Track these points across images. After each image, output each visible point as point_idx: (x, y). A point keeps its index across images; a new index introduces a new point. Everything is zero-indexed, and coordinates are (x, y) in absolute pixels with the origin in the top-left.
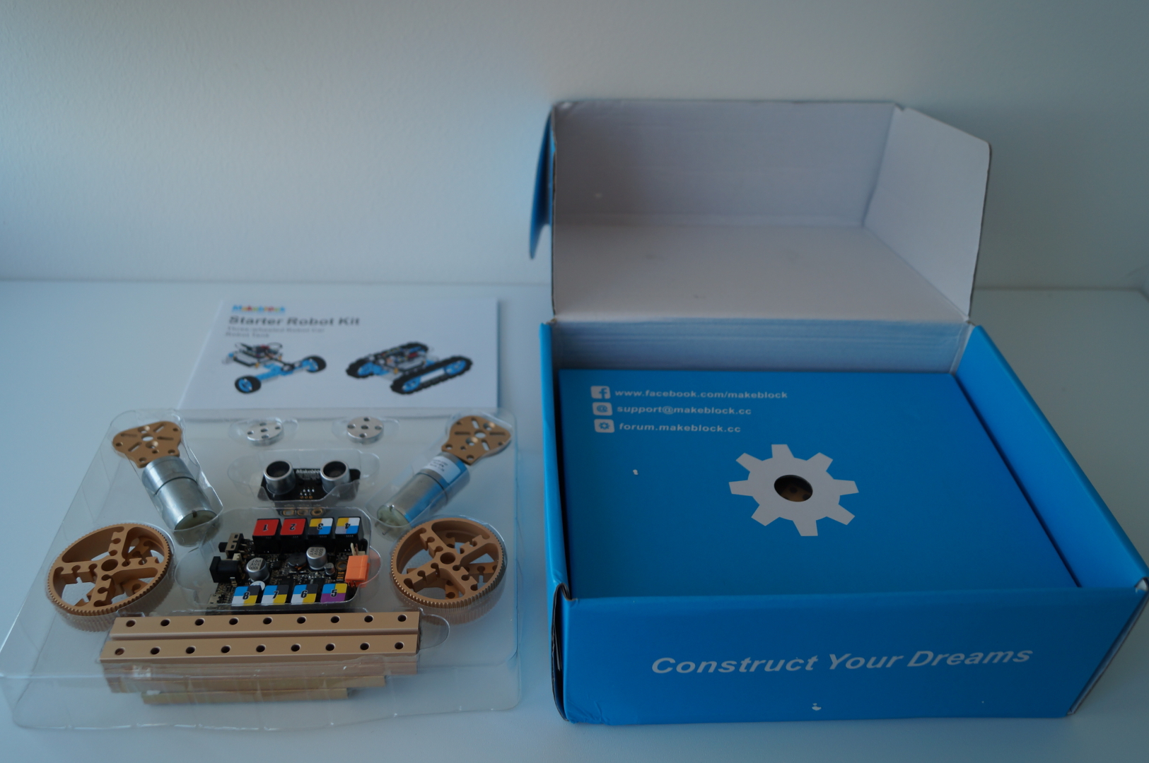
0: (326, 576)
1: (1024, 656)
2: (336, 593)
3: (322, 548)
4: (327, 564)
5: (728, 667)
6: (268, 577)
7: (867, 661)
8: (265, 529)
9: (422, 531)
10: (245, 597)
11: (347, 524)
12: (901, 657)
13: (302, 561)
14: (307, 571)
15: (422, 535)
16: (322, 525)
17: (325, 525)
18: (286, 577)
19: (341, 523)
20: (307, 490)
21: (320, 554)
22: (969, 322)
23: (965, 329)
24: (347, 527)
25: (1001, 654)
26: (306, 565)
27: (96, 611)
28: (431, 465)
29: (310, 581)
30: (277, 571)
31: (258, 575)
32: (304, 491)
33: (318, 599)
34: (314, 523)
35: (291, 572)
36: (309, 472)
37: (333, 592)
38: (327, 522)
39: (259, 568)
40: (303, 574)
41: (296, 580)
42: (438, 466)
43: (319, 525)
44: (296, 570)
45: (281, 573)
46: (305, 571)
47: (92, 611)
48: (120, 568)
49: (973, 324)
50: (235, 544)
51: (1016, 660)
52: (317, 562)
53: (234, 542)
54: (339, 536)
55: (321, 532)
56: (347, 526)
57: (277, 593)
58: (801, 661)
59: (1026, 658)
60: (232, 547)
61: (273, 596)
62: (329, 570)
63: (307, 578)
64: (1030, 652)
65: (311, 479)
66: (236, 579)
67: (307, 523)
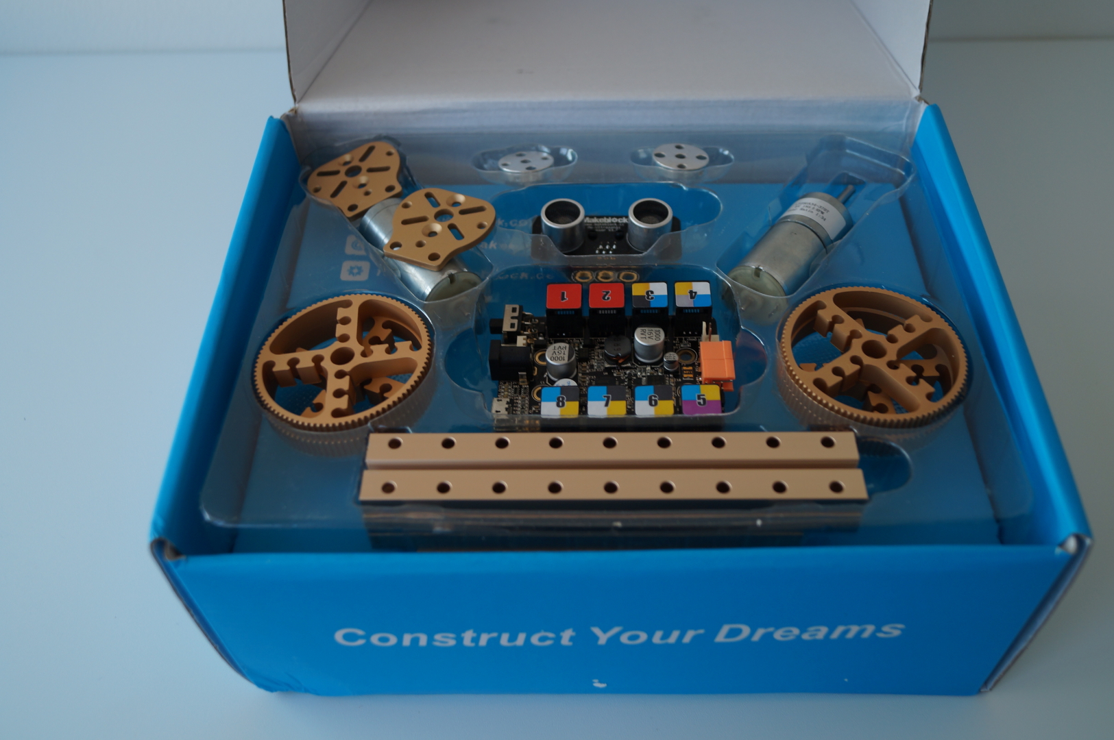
0: (667, 372)
1: (892, 631)
2: (704, 399)
3: (658, 329)
4: (667, 355)
5: (445, 640)
6: (575, 373)
7: (651, 636)
8: (563, 299)
9: (818, 306)
10: (560, 404)
11: (691, 292)
12: (701, 631)
13: (624, 349)
14: (632, 364)
15: (820, 312)
16: (652, 292)
17: (656, 293)
18: (602, 373)
19: (681, 289)
20: (604, 246)
21: (658, 337)
22: (920, 99)
23: (915, 110)
24: (692, 297)
25: (854, 629)
26: (631, 356)
27: (337, 424)
28: (802, 209)
29: (640, 379)
30: (585, 364)
31: (563, 369)
32: (601, 247)
33: (678, 409)
34: (638, 290)
35: (607, 366)
36: (601, 220)
37: (699, 397)
38: (660, 289)
39: (566, 358)
40: (628, 368)
41: (619, 378)
42: (815, 212)
43: (647, 293)
44: (616, 362)
45: (592, 367)
46: (629, 365)
47: (331, 425)
48: (358, 360)
49: (926, 102)
50: (516, 321)
51: (880, 635)
52: (651, 350)
53: (513, 318)
54: (681, 310)
55: (654, 304)
56: (693, 294)
57: (608, 398)
58: (551, 635)
59: (896, 633)
60: (512, 326)
61: (604, 403)
62: (671, 363)
63: (636, 375)
64: (901, 626)
65: (607, 230)
66: (527, 375)
67: (628, 291)
